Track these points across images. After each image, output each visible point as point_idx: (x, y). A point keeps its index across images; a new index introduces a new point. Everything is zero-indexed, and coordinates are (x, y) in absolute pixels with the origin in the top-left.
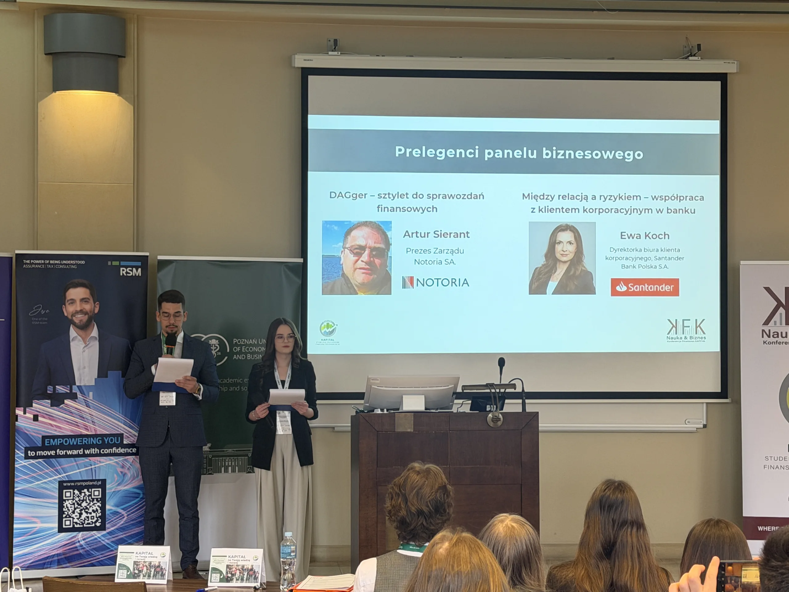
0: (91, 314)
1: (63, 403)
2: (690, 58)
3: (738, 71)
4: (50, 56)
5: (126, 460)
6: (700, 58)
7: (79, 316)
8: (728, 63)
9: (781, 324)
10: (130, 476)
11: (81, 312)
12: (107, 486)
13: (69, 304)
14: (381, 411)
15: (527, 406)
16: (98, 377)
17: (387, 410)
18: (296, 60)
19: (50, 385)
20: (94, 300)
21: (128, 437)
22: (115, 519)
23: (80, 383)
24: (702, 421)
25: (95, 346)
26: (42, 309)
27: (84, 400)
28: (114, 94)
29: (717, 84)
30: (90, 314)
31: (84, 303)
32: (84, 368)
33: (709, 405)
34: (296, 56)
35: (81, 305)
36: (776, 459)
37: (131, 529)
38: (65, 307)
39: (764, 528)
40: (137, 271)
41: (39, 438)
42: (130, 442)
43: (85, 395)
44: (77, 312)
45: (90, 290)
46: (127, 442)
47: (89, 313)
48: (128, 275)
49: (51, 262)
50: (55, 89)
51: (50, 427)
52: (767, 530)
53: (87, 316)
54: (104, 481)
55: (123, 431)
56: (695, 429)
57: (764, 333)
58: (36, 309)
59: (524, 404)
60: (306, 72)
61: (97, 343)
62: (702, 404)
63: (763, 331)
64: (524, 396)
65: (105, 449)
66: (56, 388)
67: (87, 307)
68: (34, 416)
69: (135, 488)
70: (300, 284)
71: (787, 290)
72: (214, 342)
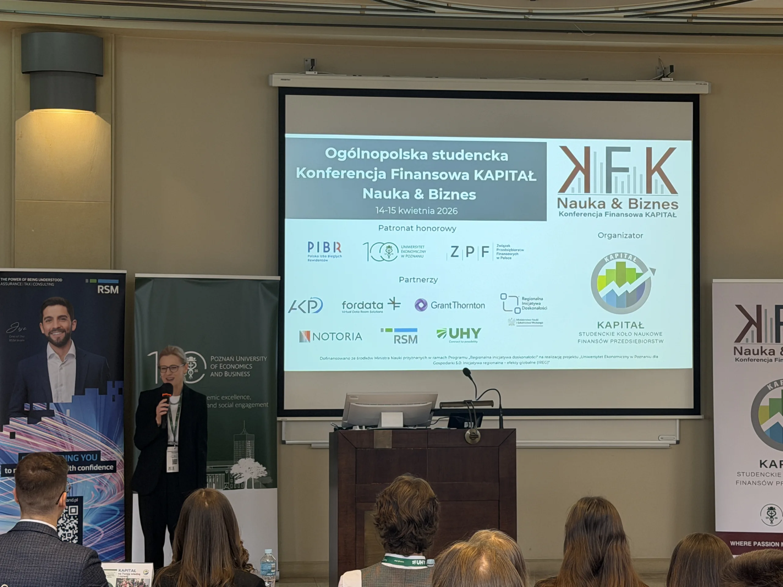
0: (69, 332)
1: (40, 420)
2: (663, 79)
3: (710, 92)
4: (29, 75)
5: (103, 477)
6: (672, 79)
7: (56, 333)
8: (700, 84)
9: (753, 341)
10: (107, 493)
11: (59, 329)
12: (84, 504)
13: (47, 321)
14: (360, 428)
15: (504, 422)
16: (75, 394)
17: (366, 427)
18: (273, 79)
19: (28, 403)
20: (71, 317)
21: (106, 455)
22: (92, 536)
23: (57, 400)
24: (674, 437)
25: (72, 364)
26: (20, 326)
27: (61, 417)
28: (92, 112)
29: (690, 105)
30: (67, 332)
31: (61, 320)
32: (62, 385)
33: (682, 422)
34: (274, 76)
35: (58, 323)
36: (748, 475)
37: (108, 546)
38: (43, 325)
39: (737, 543)
40: (114, 288)
41: (15, 455)
42: (107, 459)
43: (62, 412)
44: (54, 330)
45: (67, 307)
46: (104, 459)
47: (66, 330)
48: (106, 293)
49: (29, 280)
50: (32, 108)
51: (27, 444)
52: (739, 545)
53: (64, 334)
54: (81, 499)
55: (101, 448)
56: (668, 445)
57: (736, 351)
58: (13, 326)
59: (501, 421)
60: (283, 92)
61: (74, 361)
62: (675, 421)
63: (735, 348)
64: (501, 412)
65: (82, 466)
66: (33, 405)
67: (65, 325)
68: (11, 433)
69: (112, 505)
70: (277, 299)
71: (759, 308)
72: (191, 359)
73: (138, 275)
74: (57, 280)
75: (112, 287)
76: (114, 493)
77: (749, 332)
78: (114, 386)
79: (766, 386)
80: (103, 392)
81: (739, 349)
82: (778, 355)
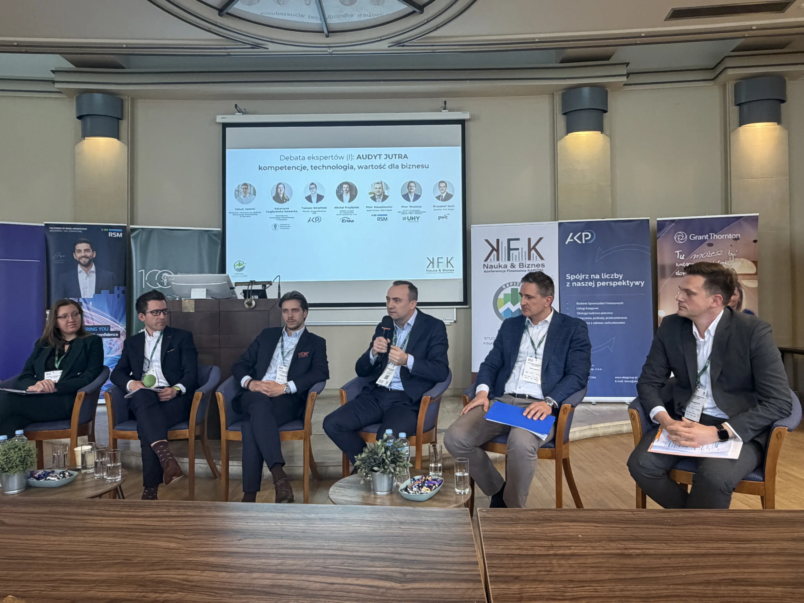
0: (91, 258)
2: (442, 111)
3: (471, 118)
4: (80, 118)
5: (112, 340)
6: (447, 111)
7: (83, 259)
8: (465, 113)
9: (494, 260)
10: (114, 348)
11: (85, 257)
13: (77, 252)
16: (95, 293)
18: (218, 118)
20: (92, 250)
21: (113, 327)
23: (84, 296)
24: (453, 318)
25: (93, 277)
26: (60, 255)
28: (116, 139)
29: (459, 126)
31: (86, 252)
32: (87, 288)
33: (458, 310)
35: (84, 253)
38: (75, 254)
40: (120, 234)
42: (114, 330)
43: (87, 303)
44: (82, 257)
45: (90, 245)
47: (89, 257)
48: (114, 236)
49: (66, 228)
53: (88, 259)
55: (110, 324)
56: (450, 324)
58: (57, 254)
60: (225, 126)
61: (94, 275)
62: (454, 309)
67: (89, 254)
70: (219, 242)
71: (498, 241)
72: (165, 274)
73: (131, 226)
74: (84, 229)
75: (118, 234)
77: (492, 255)
78: (118, 289)
79: (502, 287)
80: (112, 292)
81: (486, 265)
82: (509, 268)
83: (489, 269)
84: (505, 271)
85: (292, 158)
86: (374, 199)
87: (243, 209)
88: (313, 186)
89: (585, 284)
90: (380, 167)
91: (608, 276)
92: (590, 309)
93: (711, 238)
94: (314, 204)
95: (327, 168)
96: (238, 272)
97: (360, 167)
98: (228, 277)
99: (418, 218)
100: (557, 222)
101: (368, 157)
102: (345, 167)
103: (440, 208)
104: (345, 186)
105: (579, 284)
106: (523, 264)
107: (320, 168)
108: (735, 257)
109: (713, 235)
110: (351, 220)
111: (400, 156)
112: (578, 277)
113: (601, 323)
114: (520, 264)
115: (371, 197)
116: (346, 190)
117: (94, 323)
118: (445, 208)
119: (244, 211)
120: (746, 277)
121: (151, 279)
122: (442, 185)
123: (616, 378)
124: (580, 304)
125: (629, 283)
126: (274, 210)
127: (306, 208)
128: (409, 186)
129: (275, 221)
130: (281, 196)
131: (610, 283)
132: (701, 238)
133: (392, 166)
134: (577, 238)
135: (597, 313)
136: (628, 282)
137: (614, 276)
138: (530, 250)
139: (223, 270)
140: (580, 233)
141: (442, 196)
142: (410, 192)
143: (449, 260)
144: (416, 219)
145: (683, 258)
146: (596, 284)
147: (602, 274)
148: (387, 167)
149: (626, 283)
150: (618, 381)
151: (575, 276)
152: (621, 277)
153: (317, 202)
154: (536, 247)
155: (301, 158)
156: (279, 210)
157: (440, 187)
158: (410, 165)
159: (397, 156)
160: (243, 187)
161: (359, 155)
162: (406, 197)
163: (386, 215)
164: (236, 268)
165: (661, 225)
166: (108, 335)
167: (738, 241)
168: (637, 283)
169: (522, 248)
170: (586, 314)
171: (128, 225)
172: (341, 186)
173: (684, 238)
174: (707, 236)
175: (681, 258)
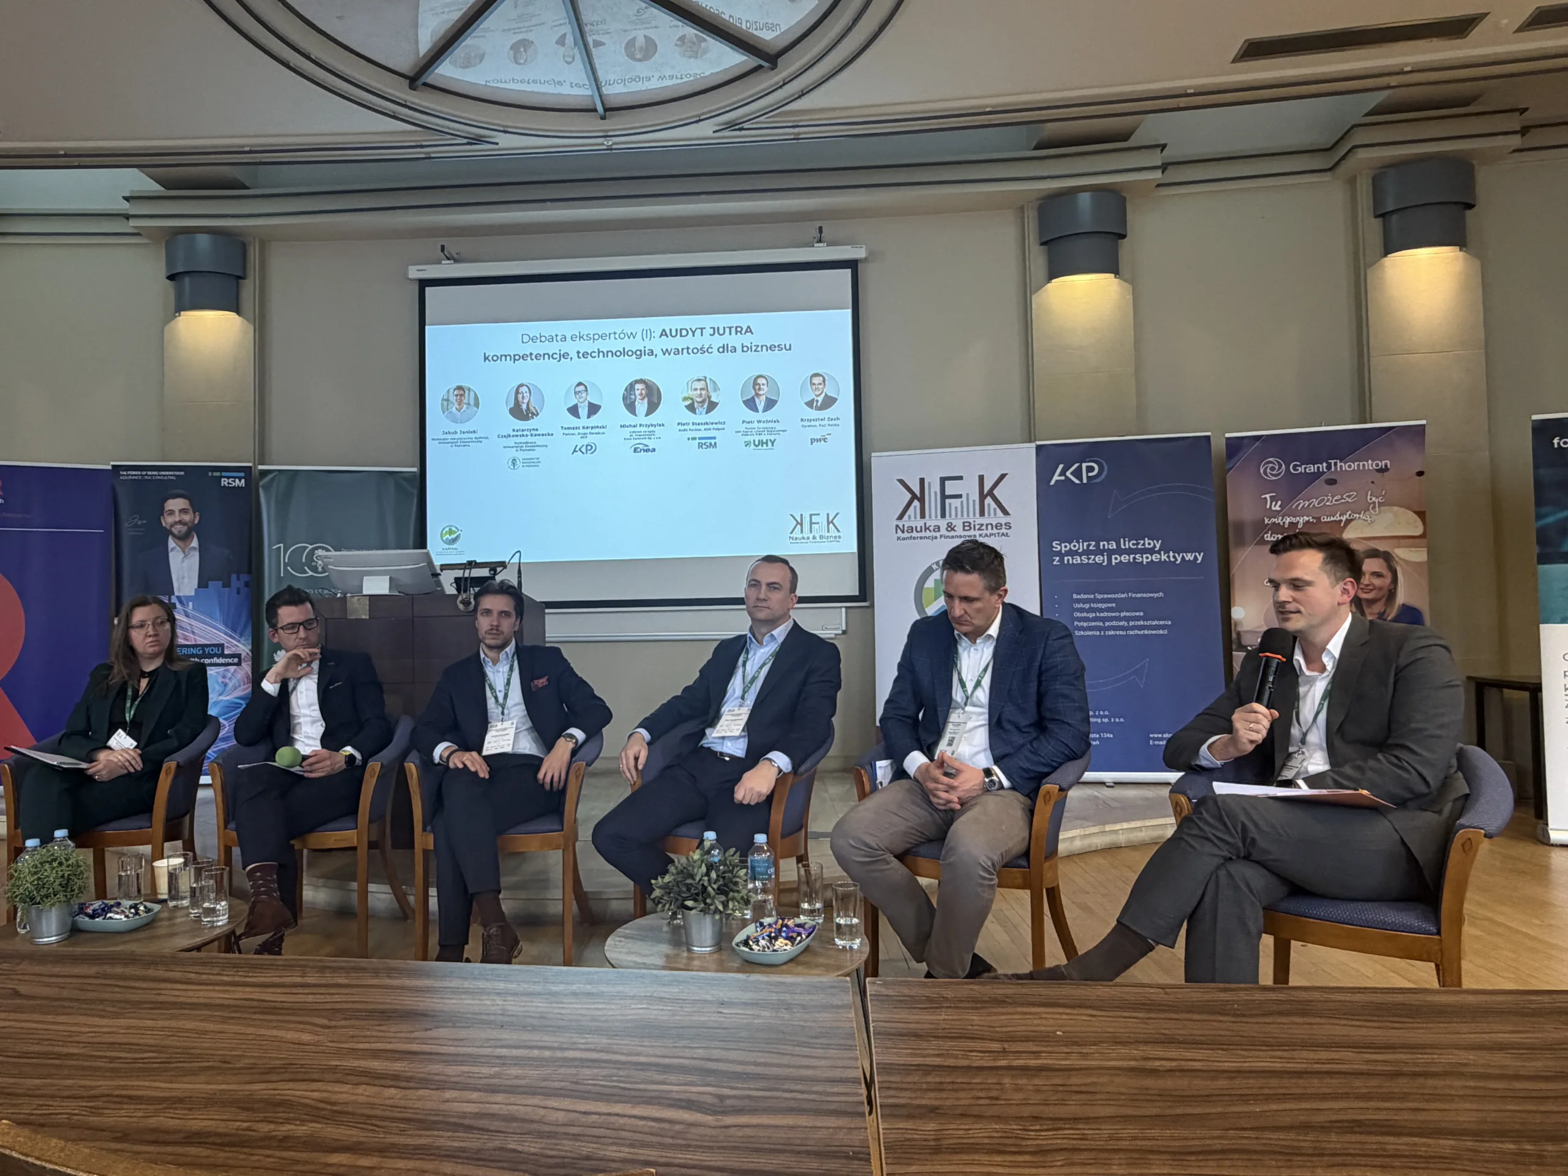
0: (191, 525)
3: (869, 256)
5: (227, 670)
6: (825, 244)
7: (178, 527)
8: (861, 250)
9: (915, 517)
10: (230, 685)
11: (180, 522)
13: (168, 515)
16: (198, 587)
18: (412, 271)
20: (193, 510)
21: (231, 648)
23: (179, 593)
24: (839, 626)
25: (195, 557)
26: (139, 519)
28: (235, 314)
29: (845, 273)
30: (189, 525)
31: (183, 513)
32: (184, 578)
33: (851, 610)
34: (412, 268)
35: (180, 516)
38: (164, 518)
40: (240, 482)
42: (232, 652)
43: (183, 605)
44: (176, 523)
45: (189, 501)
46: (229, 652)
47: (189, 523)
48: (230, 486)
49: (149, 473)
50: (180, 310)
53: (186, 527)
55: (224, 641)
57: (898, 529)
58: (132, 519)
60: (426, 284)
61: (197, 554)
62: (841, 609)
63: (897, 526)
67: (187, 518)
69: (237, 698)
70: (415, 492)
71: (922, 481)
72: (320, 552)
73: (261, 467)
74: (178, 473)
75: (237, 480)
76: (240, 686)
77: (912, 508)
78: (238, 579)
79: (930, 566)
80: (227, 585)
81: (901, 527)
82: (943, 531)
83: (906, 535)
84: (936, 538)
85: (543, 339)
86: (691, 408)
87: (456, 433)
88: (581, 388)
89: (1089, 559)
90: (702, 350)
91: (1133, 544)
92: (1100, 605)
93: (1333, 469)
94: (584, 421)
95: (605, 354)
96: (447, 546)
97: (666, 352)
98: (428, 554)
99: (773, 443)
100: (1033, 445)
101: (680, 332)
102: (638, 353)
103: (813, 423)
104: (638, 386)
105: (1077, 560)
106: (970, 523)
107: (593, 355)
108: (1380, 504)
109: (1336, 464)
110: (650, 448)
111: (739, 329)
112: (1075, 546)
113: (1121, 633)
114: (964, 523)
115: (688, 407)
116: (641, 394)
117: (195, 640)
118: (823, 423)
119: (457, 436)
120: (1403, 541)
121: (295, 562)
122: (816, 380)
123: (1151, 736)
124: (1079, 597)
125: (1174, 557)
126: (512, 433)
127: (569, 428)
128: (755, 383)
129: (513, 453)
130: (524, 407)
131: (1137, 556)
132: (1312, 469)
133: (723, 348)
134: (1071, 474)
135: (1113, 614)
136: (1171, 554)
137: (1144, 544)
138: (982, 497)
139: (421, 542)
140: (1076, 465)
141: (817, 401)
142: (758, 395)
143: (830, 519)
144: (770, 444)
145: (1278, 508)
146: (1110, 560)
147: (1122, 540)
148: (715, 350)
149: (1168, 557)
150: (1156, 743)
151: (1070, 544)
152: (1158, 546)
153: (589, 417)
154: (995, 492)
155: (559, 338)
156: (521, 433)
157: (812, 384)
158: (758, 346)
159: (733, 330)
160: (456, 393)
161: (664, 330)
162: (751, 404)
163: (714, 438)
164: (444, 538)
165: (1235, 447)
166: (221, 660)
167: (1385, 474)
168: (1189, 557)
169: (968, 494)
170: (1092, 615)
171: (254, 464)
172: (631, 387)
173: (1279, 469)
174: (1325, 464)
175: (1273, 508)
